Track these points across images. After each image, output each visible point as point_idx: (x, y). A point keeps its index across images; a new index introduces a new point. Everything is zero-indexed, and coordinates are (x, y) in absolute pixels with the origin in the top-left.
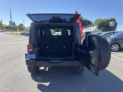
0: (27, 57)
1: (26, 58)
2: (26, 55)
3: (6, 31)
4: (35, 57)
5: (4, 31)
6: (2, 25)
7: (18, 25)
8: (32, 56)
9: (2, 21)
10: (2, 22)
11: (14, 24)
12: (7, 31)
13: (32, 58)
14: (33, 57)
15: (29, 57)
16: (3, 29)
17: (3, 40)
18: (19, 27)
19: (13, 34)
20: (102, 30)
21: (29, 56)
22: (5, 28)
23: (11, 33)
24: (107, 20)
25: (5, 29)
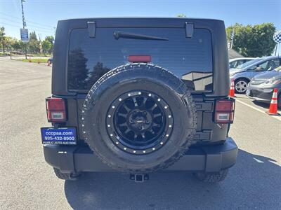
0: (46, 138)
1: (44, 140)
2: (44, 130)
3: (14, 53)
4: (73, 138)
5: (9, 55)
6: (4, 39)
7: (42, 41)
8: (63, 136)
9: (3, 29)
10: (4, 32)
11: (34, 37)
12: (18, 53)
13: (63, 141)
14: (68, 138)
15: (53, 137)
16: (8, 50)
17: (6, 77)
18: (45, 45)
19: (30, 62)
20: (241, 52)
21: (54, 134)
22: (12, 46)
23: (24, 58)
24: (253, 29)
25: (12, 49)
